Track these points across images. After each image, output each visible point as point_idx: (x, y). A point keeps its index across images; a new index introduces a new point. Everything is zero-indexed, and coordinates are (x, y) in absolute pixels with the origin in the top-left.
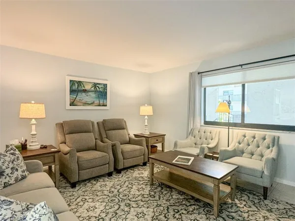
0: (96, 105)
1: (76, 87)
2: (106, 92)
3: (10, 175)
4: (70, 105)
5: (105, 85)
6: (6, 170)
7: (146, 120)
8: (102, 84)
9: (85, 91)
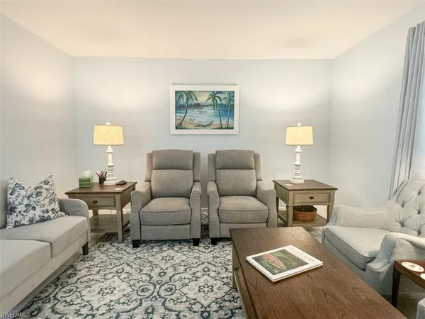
0: (215, 127)
1: (185, 101)
2: (233, 105)
3: (22, 213)
4: (177, 128)
5: (231, 94)
6: (19, 207)
7: (298, 155)
8: (226, 92)
9: (198, 106)
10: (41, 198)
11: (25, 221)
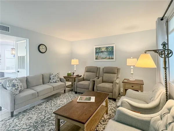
0: (107, 58)
1: (98, 51)
4: (96, 59)
8: (111, 47)
9: (102, 52)
10: (55, 77)
11: (52, 82)
